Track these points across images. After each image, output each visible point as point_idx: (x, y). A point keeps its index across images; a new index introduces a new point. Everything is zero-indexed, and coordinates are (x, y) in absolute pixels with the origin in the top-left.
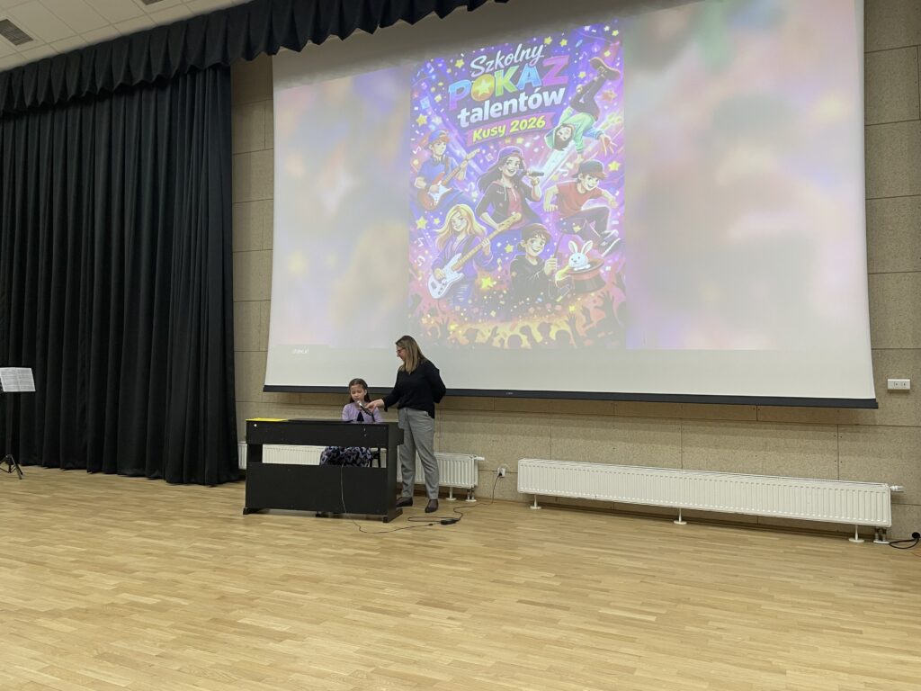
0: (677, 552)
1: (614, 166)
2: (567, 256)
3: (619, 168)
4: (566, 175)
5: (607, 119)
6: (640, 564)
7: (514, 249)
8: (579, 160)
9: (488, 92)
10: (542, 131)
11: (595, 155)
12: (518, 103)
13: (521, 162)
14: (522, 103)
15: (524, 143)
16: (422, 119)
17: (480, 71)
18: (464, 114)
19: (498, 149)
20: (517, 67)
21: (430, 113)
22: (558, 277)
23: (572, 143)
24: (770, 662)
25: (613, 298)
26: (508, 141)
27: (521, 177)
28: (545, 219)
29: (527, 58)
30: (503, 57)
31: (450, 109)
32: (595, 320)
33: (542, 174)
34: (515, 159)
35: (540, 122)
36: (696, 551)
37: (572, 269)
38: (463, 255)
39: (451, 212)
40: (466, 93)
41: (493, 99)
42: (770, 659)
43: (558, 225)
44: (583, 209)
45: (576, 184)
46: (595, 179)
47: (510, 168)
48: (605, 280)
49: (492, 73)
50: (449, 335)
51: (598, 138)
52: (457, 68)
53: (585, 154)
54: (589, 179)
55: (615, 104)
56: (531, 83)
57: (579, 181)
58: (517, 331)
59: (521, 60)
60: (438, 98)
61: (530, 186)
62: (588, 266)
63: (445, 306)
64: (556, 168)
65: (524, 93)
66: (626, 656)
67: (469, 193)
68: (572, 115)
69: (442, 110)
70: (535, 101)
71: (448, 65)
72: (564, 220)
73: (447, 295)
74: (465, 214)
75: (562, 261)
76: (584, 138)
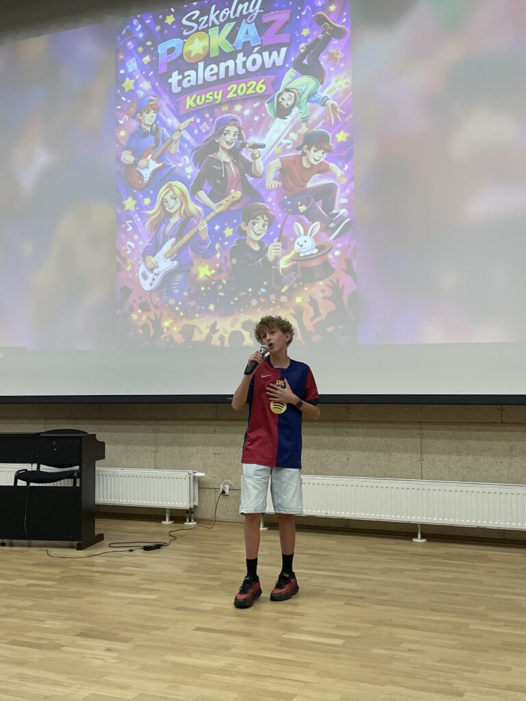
0: (401, 571)
1: (342, 136)
2: (292, 239)
3: (347, 138)
4: (288, 147)
5: (333, 84)
6: (353, 586)
7: (233, 232)
8: (304, 130)
9: (201, 52)
10: (262, 97)
11: (321, 123)
12: (236, 64)
13: (240, 132)
14: (240, 65)
15: (243, 110)
16: (129, 84)
17: (192, 28)
18: (175, 77)
19: (213, 116)
20: (234, 23)
21: (137, 77)
22: (283, 264)
23: (296, 110)
24: (452, 684)
25: (343, 286)
26: (225, 108)
27: (240, 150)
28: (268, 197)
29: (245, 13)
30: (218, 12)
31: (160, 72)
32: (323, 312)
33: (263, 146)
34: (233, 129)
35: (261, 87)
36: (423, 570)
37: (298, 254)
38: (177, 240)
39: (163, 191)
40: (177, 53)
41: (208, 60)
42: (453, 681)
43: (282, 205)
44: (309, 185)
45: (300, 157)
46: (321, 152)
47: (228, 140)
48: (333, 266)
49: (206, 30)
50: (163, 332)
51: (324, 105)
52: (167, 24)
53: (310, 122)
54: (315, 151)
55: (342, 65)
56: (249, 41)
57: (304, 154)
58: (238, 327)
59: (238, 15)
60: (147, 59)
61: (250, 159)
62: (316, 251)
63: (157, 299)
64: (279, 138)
65: (242, 54)
66: (292, 683)
67: (183, 169)
68: (295, 78)
69: (152, 73)
70: (254, 62)
71: (157, 21)
72: (287, 200)
73: (160, 287)
74: (177, 192)
75: (287, 246)
76: (309, 104)
